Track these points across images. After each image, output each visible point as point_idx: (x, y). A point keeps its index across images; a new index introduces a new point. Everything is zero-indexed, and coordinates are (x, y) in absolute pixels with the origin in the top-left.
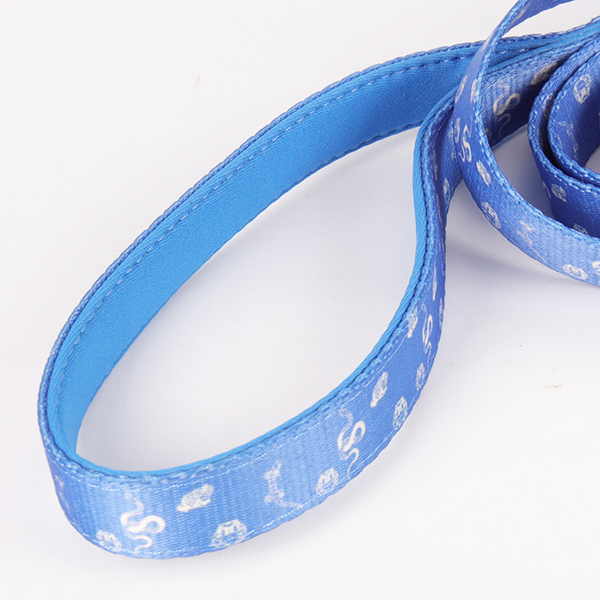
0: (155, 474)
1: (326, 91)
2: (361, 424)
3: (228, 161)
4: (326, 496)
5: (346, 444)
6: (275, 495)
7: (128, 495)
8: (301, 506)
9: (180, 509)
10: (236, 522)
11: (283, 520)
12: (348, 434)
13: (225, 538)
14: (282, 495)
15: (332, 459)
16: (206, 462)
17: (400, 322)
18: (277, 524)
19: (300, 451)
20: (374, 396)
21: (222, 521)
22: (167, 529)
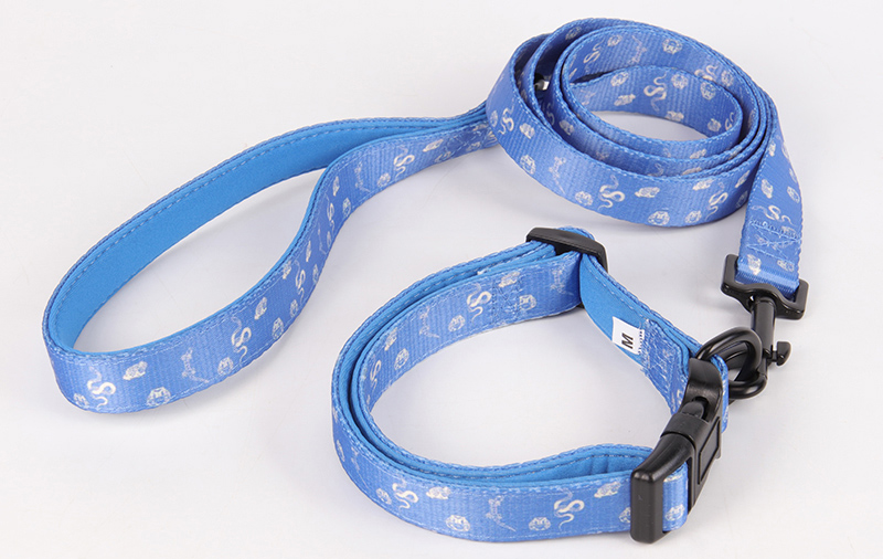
0: (109, 354)
1: (284, 136)
2: (247, 330)
3: (207, 174)
4: (225, 377)
5: (238, 343)
6: (189, 372)
7: (91, 368)
8: (207, 381)
9: (125, 378)
10: (163, 389)
11: (196, 390)
12: (238, 335)
13: (156, 400)
14: (194, 372)
15: (228, 350)
16: (143, 347)
17: (278, 267)
18: (191, 393)
19: (205, 343)
20: (257, 312)
21: (154, 388)
22: (117, 392)
